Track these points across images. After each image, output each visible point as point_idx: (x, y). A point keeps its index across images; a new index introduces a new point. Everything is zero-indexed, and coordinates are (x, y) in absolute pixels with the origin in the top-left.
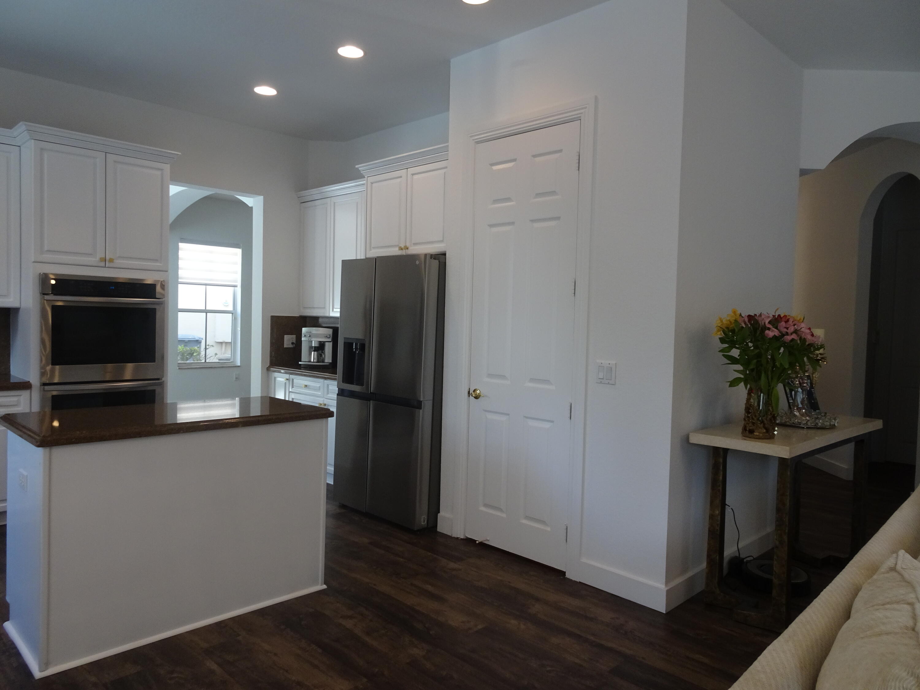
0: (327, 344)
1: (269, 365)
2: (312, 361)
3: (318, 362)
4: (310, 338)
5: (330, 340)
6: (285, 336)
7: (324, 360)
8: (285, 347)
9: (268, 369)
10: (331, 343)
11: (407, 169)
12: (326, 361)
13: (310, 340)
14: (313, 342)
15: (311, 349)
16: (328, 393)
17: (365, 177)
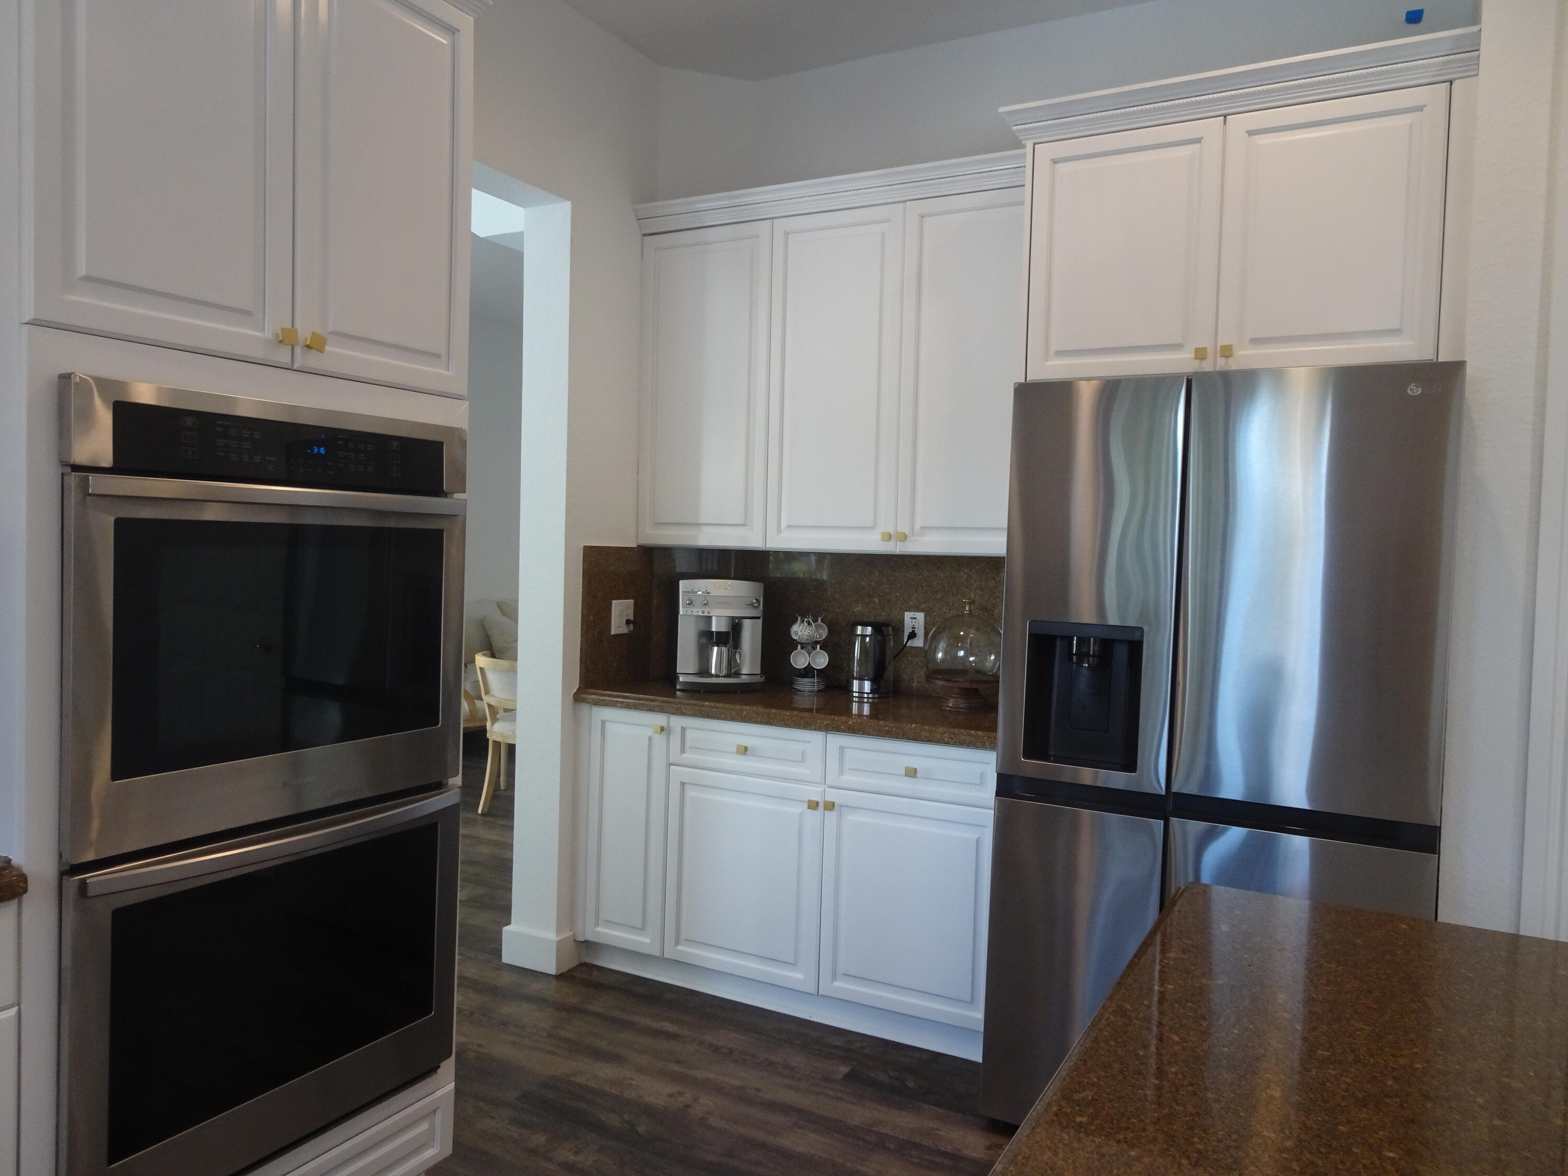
0: (747, 624)
1: (577, 686)
2: (713, 672)
3: (727, 676)
4: (706, 610)
5: (758, 612)
6: (614, 602)
7: (740, 669)
8: (612, 633)
9: (578, 698)
10: (760, 621)
11: (1225, 116)
12: (745, 670)
13: (706, 614)
14: (714, 619)
15: (708, 638)
16: (841, 773)
17: (1023, 147)
